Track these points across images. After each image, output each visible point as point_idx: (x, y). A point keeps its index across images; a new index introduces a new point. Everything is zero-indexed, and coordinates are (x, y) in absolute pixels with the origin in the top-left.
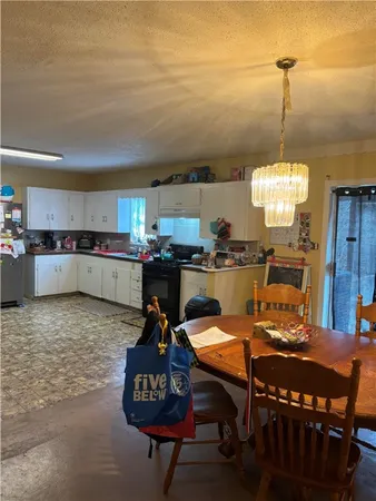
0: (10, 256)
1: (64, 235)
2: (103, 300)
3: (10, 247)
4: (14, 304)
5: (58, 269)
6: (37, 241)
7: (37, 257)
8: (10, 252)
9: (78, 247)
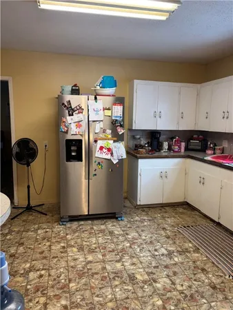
0: (110, 160)
1: (172, 135)
2: (219, 224)
3: (109, 150)
4: (112, 216)
5: (163, 176)
6: (143, 142)
7: (140, 161)
8: (109, 157)
9: (187, 149)
